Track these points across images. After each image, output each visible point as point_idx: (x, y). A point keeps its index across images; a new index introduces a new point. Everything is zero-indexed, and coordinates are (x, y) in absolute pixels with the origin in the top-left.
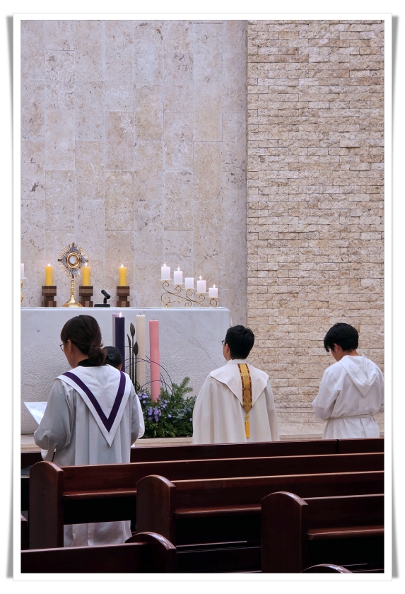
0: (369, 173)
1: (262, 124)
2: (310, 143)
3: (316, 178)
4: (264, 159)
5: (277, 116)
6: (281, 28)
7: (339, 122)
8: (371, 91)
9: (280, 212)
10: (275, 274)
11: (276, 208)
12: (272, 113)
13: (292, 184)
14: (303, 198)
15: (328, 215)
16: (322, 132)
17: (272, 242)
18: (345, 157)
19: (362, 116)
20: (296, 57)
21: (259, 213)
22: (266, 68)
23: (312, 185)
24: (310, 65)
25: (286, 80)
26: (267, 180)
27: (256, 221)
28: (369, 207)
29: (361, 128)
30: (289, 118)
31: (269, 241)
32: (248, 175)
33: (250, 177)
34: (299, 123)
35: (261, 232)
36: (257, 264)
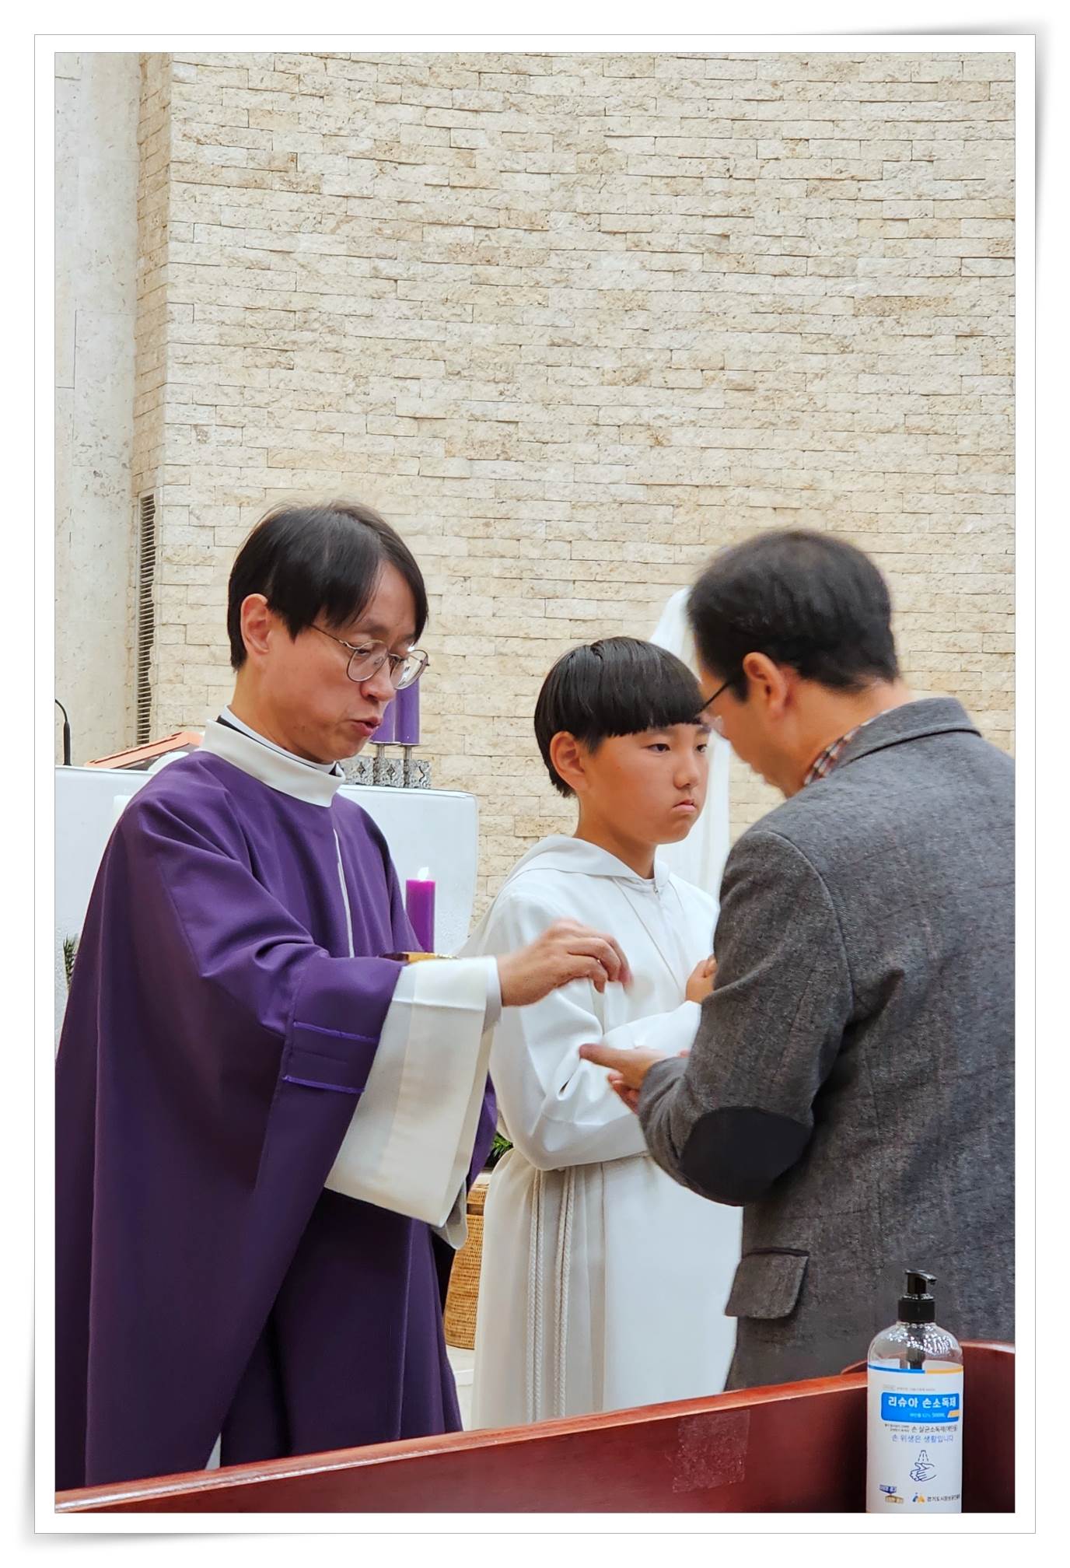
0: (467, 484)
1: (202, 344)
2: (320, 401)
4: (206, 434)
5: (241, 326)
6: (254, 100)
7: (394, 352)
8: (475, 280)
12: (229, 316)
16: (352, 373)
18: (406, 441)
19: (452, 342)
20: (292, 176)
21: (193, 575)
22: (215, 199)
24: (324, 202)
25: (268, 233)
26: (213, 489)
27: (181, 596)
28: (466, 571)
29: (450, 371)
30: (271, 333)
31: (213, 648)
32: (165, 474)
33: (170, 480)
34: (295, 348)
35: (192, 624)
36: (180, 709)
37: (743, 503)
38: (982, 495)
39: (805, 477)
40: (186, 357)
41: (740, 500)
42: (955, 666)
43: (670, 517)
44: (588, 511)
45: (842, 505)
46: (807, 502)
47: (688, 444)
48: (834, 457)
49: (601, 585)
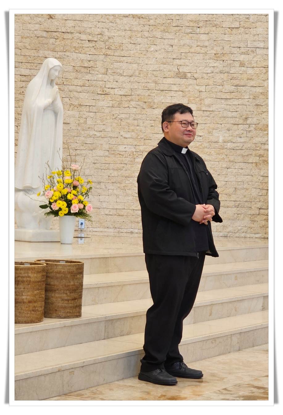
37: (78, 39)
38: (157, 39)
39: (99, 31)
41: (77, 38)
42: (146, 94)
43: (54, 43)
44: (27, 39)
45: (111, 40)
46: (99, 39)
47: (61, 18)
48: (109, 24)
49: (30, 64)
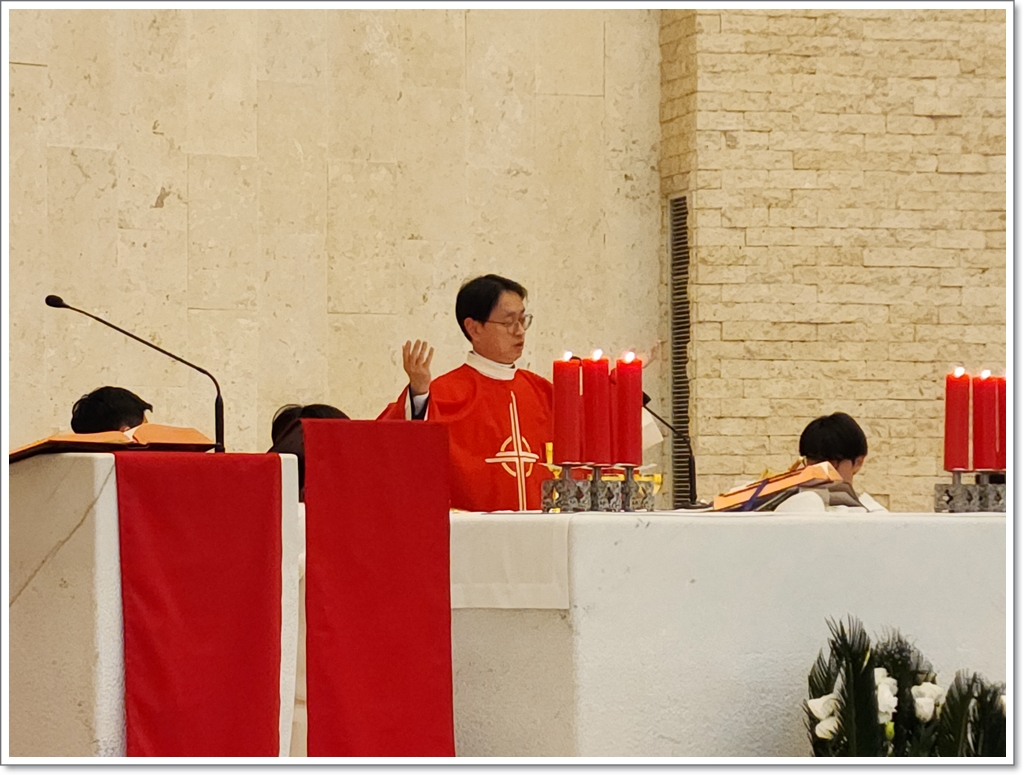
1: (730, 53)
2: (841, 104)
3: (858, 188)
4: (734, 139)
5: (765, 34)
7: (910, 53)
9: (772, 272)
10: (761, 425)
11: (762, 262)
13: (801, 204)
14: (828, 239)
15: (886, 281)
16: (871, 76)
17: (753, 347)
18: (923, 140)
19: (965, 41)
21: (726, 274)
23: (850, 206)
26: (742, 192)
27: (716, 294)
28: (983, 264)
29: (964, 69)
30: (793, 39)
31: (747, 343)
32: (697, 179)
33: (701, 184)
34: (817, 53)
35: (728, 321)
36: (718, 402)
40: (714, 66)
